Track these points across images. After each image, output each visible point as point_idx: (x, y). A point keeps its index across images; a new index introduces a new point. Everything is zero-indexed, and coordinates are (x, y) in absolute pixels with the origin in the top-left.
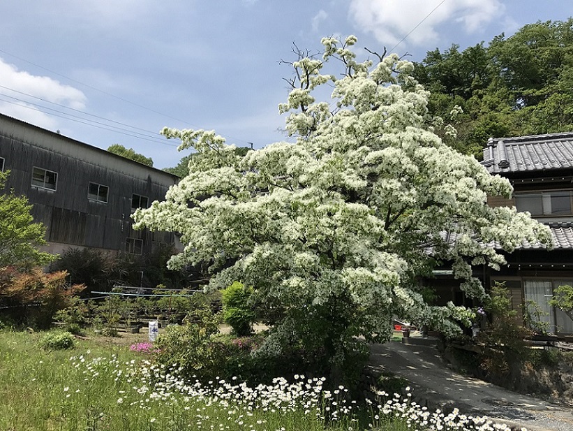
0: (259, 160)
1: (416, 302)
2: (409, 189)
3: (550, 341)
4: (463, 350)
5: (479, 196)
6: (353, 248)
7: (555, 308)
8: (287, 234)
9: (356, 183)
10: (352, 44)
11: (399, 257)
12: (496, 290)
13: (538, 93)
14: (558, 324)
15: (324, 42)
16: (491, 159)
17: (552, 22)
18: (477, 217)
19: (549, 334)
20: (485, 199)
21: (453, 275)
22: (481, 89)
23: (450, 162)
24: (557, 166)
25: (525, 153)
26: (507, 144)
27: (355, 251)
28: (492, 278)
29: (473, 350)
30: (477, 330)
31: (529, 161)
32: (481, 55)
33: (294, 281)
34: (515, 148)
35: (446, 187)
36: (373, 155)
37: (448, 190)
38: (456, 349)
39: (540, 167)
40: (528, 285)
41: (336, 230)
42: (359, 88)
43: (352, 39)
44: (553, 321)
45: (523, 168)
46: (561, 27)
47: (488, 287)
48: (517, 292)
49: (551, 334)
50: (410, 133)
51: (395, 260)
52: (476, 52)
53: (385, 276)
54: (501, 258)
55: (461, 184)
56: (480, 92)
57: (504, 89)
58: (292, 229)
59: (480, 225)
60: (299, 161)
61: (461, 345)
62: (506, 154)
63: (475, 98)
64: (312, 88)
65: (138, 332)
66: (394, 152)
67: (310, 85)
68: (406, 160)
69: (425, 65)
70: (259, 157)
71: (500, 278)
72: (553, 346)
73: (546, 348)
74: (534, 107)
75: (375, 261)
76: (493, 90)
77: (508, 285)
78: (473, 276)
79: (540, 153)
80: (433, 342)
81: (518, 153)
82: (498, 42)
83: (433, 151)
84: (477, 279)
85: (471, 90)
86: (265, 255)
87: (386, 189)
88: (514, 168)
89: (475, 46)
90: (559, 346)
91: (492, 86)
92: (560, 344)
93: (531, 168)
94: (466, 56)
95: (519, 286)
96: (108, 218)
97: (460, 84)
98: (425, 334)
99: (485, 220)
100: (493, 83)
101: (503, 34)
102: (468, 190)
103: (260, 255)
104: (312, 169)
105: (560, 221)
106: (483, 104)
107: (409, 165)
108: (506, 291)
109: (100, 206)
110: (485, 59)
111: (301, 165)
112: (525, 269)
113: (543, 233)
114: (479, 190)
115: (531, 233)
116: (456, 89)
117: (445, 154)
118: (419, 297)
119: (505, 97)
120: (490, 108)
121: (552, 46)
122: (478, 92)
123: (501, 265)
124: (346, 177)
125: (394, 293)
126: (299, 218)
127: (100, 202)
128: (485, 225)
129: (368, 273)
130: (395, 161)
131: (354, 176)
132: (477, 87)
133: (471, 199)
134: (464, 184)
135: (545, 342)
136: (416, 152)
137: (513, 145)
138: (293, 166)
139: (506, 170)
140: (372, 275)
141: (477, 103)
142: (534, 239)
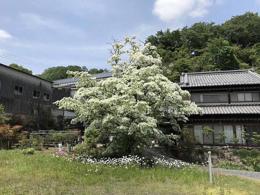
0: (106, 85)
1: (160, 133)
2: (158, 96)
3: (201, 145)
4: (173, 150)
5: (180, 98)
6: (141, 116)
7: (203, 134)
8: (119, 111)
9: (140, 93)
10: (134, 38)
11: (154, 119)
12: (184, 129)
13: (200, 51)
14: (204, 139)
15: (125, 38)
16: (183, 82)
17: (205, 23)
18: (179, 105)
19: (201, 143)
20: (182, 99)
21: (170, 124)
22: (178, 48)
23: (171, 87)
24: (205, 85)
25: (194, 79)
26: (188, 75)
27: (142, 117)
28: (183, 125)
29: (177, 150)
30: (178, 143)
31: (196, 83)
32: (178, 34)
33: (121, 127)
34: (191, 77)
35: (169, 94)
36: (146, 84)
37: (170, 96)
38: (171, 150)
39: (199, 85)
40: (195, 127)
41: (135, 110)
42: (138, 57)
43: (135, 37)
44: (203, 139)
45: (194, 86)
46: (209, 25)
47: (182, 128)
48: (191, 129)
49: (202, 143)
50: (158, 76)
51: (153, 119)
52: (177, 33)
53: (152, 125)
54: (186, 118)
55: (174, 94)
56: (178, 49)
57: (187, 48)
58: (120, 109)
59: (180, 107)
60: (121, 86)
61: (173, 148)
62: (188, 80)
63: (176, 51)
64: (120, 54)
65: (48, 149)
66: (153, 83)
67: (119, 53)
68: (157, 86)
69: (156, 36)
70: (106, 83)
71: (186, 125)
72: (203, 147)
73: (200, 148)
74: (198, 57)
75: (148, 120)
76: (183, 49)
77: (189, 127)
78: (177, 124)
79: (199, 79)
80: (163, 148)
81: (192, 79)
82: (185, 29)
83: (165, 83)
84: (178, 125)
85: (175, 48)
86: (111, 118)
87: (151, 96)
88: (190, 85)
89: (176, 30)
90: (204, 147)
91: (183, 47)
92: (205, 147)
93: (196, 86)
94: (173, 34)
95: (192, 127)
96: (23, 101)
97: (170, 45)
98: (160, 145)
99: (182, 106)
100: (183, 46)
101: (187, 26)
102: (176, 96)
103: (109, 118)
104: (126, 89)
105: (205, 104)
106: (179, 54)
107: (158, 88)
108: (188, 129)
109: (19, 95)
110: (180, 35)
111: (122, 87)
112: (194, 121)
113: (199, 110)
114: (180, 96)
115: (196, 110)
116: (169, 47)
117: (169, 84)
118: (161, 132)
119: (188, 52)
120: (182, 56)
121: (205, 33)
122: (177, 49)
123: (187, 121)
124: (137, 91)
125: (153, 130)
126: (123, 106)
127: (19, 94)
128: (182, 107)
129: (147, 124)
130: (153, 86)
131: (140, 91)
132: (177, 47)
133: (177, 99)
134: (175, 94)
135: (200, 146)
136: (160, 83)
137: (190, 76)
138: (119, 87)
139: (188, 86)
140: (148, 124)
141: (177, 54)
142: (197, 112)
